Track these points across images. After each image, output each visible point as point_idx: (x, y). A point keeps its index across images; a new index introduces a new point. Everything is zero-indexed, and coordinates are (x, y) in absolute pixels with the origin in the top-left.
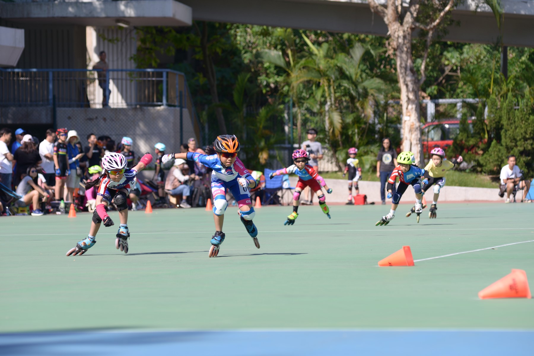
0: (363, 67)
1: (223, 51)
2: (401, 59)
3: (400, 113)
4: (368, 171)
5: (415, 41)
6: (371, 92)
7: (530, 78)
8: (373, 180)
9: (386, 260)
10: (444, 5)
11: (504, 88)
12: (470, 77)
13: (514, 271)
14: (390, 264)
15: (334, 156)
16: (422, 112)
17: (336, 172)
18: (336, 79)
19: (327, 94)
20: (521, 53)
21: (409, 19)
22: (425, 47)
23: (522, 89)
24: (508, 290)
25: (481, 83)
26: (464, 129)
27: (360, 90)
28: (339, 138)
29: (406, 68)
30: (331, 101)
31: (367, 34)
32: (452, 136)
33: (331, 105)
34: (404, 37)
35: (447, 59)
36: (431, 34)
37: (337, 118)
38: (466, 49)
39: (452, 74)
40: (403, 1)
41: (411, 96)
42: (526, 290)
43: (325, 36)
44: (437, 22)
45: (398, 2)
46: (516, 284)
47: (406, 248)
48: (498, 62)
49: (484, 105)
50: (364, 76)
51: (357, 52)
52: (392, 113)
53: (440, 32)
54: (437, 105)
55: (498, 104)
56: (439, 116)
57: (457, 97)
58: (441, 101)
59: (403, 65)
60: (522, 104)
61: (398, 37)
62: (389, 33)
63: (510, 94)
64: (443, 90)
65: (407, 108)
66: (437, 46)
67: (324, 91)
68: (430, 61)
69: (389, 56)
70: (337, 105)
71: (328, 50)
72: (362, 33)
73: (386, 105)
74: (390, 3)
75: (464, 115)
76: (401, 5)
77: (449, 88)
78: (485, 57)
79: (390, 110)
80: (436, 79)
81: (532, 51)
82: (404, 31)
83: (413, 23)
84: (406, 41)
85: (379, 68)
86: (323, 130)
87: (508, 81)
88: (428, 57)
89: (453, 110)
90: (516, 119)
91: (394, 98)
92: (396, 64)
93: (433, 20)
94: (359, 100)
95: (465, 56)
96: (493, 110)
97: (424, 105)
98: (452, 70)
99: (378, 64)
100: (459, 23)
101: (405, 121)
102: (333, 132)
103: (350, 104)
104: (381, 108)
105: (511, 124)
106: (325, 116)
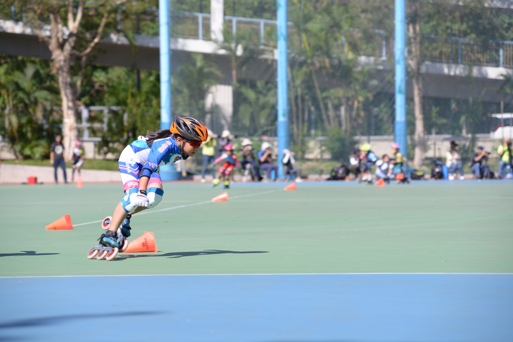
2: (63, 77)
3: (62, 116)
4: (38, 159)
5: (72, 64)
6: (40, 100)
7: (156, 92)
8: (42, 165)
9: (52, 225)
10: (94, 38)
11: (138, 99)
12: (114, 90)
13: (146, 233)
14: (55, 228)
15: (12, 147)
16: (78, 116)
17: (13, 160)
18: (14, 91)
19: (6, 101)
20: (150, 74)
21: (68, 47)
22: (80, 67)
23: (151, 101)
24: (141, 246)
25: (122, 95)
26: (110, 129)
27: (32, 99)
28: (16, 134)
29: (66, 84)
30: (9, 106)
31: (36, 56)
32: (100, 134)
33: (10, 110)
34: (65, 61)
35: (96, 77)
36: (84, 59)
37: (14, 120)
38: (110, 70)
39: (100, 89)
40: (63, 34)
41: (71, 104)
42: (154, 246)
43: (4, 58)
44: (88, 50)
45: (60, 35)
46: (146, 242)
47: (67, 216)
48: (133, 81)
49: (124, 111)
50: (34, 88)
51: (30, 70)
52: (56, 116)
53: (91, 58)
54: (90, 111)
55: (134, 111)
56: (91, 119)
57: (104, 105)
58: (93, 108)
59: (64, 81)
60: (151, 112)
61: (60, 61)
62: (54, 56)
63: (142, 105)
64: (94, 100)
65: (67, 113)
66: (89, 68)
67: (4, 99)
68: (84, 79)
69: (53, 74)
70: (15, 109)
71: (8, 69)
72: (32, 56)
73: (52, 110)
74: (54, 35)
75: (110, 119)
76: (62, 37)
77: (98, 99)
78: (124, 76)
79: (55, 114)
80: (89, 92)
81: (158, 73)
82: (64, 56)
83: (71, 50)
84: (66, 64)
85: (45, 82)
86: (3, 129)
87: (142, 94)
88: (83, 75)
89: (102, 116)
90: (147, 123)
91: (57, 105)
92: (58, 80)
93: (85, 49)
94: (31, 107)
95: (110, 75)
96: (131, 116)
97: (79, 111)
98: (100, 86)
99: (45, 80)
100: (105, 52)
101: (66, 123)
102: (12, 130)
103: (24, 110)
104: (48, 113)
105: (144, 126)
106: (5, 118)
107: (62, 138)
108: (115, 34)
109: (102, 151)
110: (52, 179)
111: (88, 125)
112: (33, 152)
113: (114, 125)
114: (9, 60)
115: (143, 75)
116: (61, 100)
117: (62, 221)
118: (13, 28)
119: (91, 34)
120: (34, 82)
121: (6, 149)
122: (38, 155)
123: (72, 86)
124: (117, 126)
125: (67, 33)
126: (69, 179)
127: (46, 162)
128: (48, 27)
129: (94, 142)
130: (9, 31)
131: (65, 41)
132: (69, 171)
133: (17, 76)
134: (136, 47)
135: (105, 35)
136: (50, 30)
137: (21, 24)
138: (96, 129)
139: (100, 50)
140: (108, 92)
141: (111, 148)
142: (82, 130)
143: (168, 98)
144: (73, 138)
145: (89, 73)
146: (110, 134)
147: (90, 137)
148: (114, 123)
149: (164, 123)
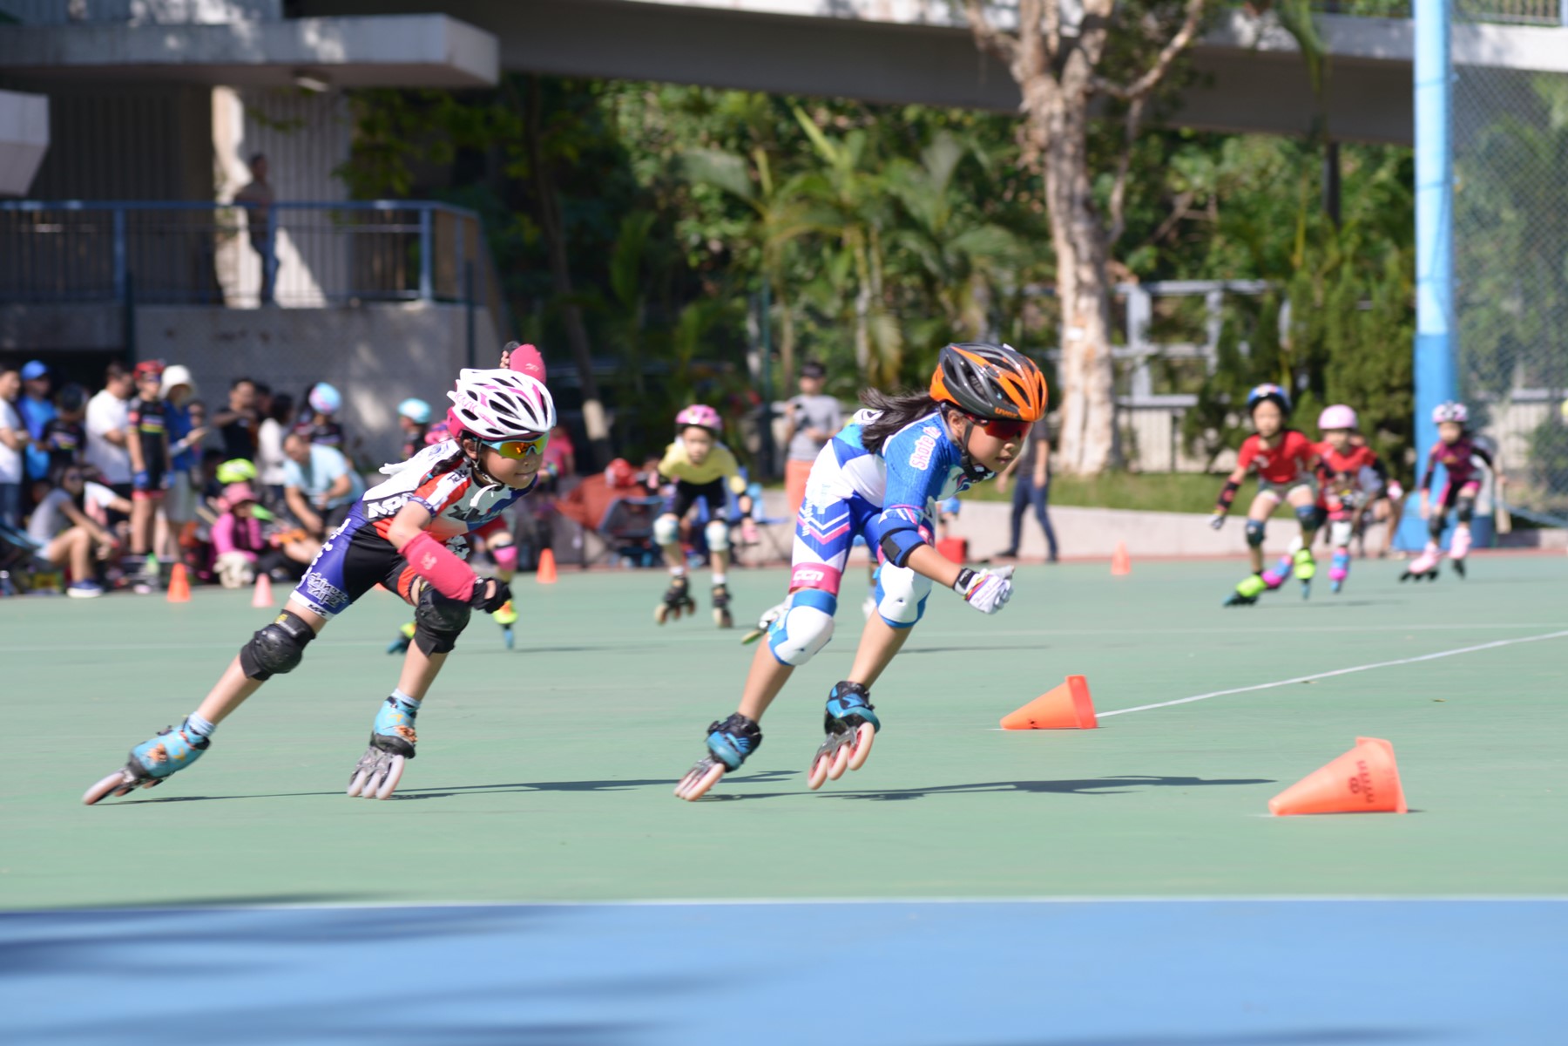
0: (957, 197)
1: (585, 154)
2: (1060, 174)
3: (1056, 319)
5: (1095, 128)
6: (978, 262)
7: (1401, 226)
8: (987, 498)
9: (1022, 714)
10: (1173, 32)
11: (1333, 253)
13: (1362, 742)
14: (1033, 725)
16: (1115, 318)
18: (887, 229)
19: (861, 269)
20: (1377, 159)
21: (1077, 67)
22: (1122, 144)
23: (1378, 257)
24: (1347, 791)
26: (1229, 362)
27: (952, 259)
29: (1071, 199)
30: (871, 286)
31: (968, 107)
32: (1194, 383)
33: (873, 298)
34: (1067, 117)
35: (1180, 175)
36: (1136, 108)
37: (888, 333)
38: (1230, 147)
39: (1193, 215)
40: (1062, 21)
41: (1087, 275)
42: (1392, 792)
43: (854, 114)
44: (1153, 75)
45: (1050, 24)
46: (1366, 775)
47: (1076, 681)
48: (1314, 184)
49: (1280, 299)
50: (958, 220)
51: (943, 156)
52: (1034, 318)
53: (1162, 103)
54: (1156, 299)
55: (1318, 295)
56: (1160, 328)
57: (1209, 275)
58: (1166, 287)
59: (1065, 191)
60: (1380, 295)
61: (1051, 117)
62: (1026, 105)
63: (1347, 270)
64: (1172, 257)
65: (1076, 307)
66: (1154, 141)
67: (853, 261)
68: (1137, 181)
69: (1026, 168)
70: (889, 297)
71: (865, 151)
72: (955, 105)
73: (1020, 299)
74: (1028, 26)
75: (1227, 325)
76: (1058, 30)
77: (1187, 252)
78: (1281, 169)
79: (1031, 310)
80: (1153, 228)
81: (1404, 153)
82: (1066, 101)
83: (1090, 79)
84: (1072, 128)
85: (999, 198)
86: (850, 366)
87: (1345, 232)
88: (1131, 169)
89: (1199, 313)
90: (1365, 337)
91: (1039, 278)
92: (1042, 187)
93: (1142, 72)
94: (946, 286)
95: (1228, 167)
96: (1305, 312)
97: (1120, 298)
98: (1194, 206)
99: (998, 188)
100: (1210, 81)
101: (1071, 342)
102: (880, 371)
103: (924, 297)
104: (1006, 308)
105: (1352, 349)
106: (855, 328)
108: (1247, 17)
109: (1200, 444)
111: (1152, 349)
113: (1244, 348)
114: (870, 120)
115: (1350, 165)
116: (1053, 260)
117: (1059, 698)
118: (885, 6)
119: (1159, 19)
120: (960, 197)
123: (1094, 209)
124: (1254, 352)
125: (1076, 16)
129: (1171, 408)
131: (1068, 45)
133: (899, 177)
134: (1322, 60)
135: (1215, 17)
136: (1015, 9)
138: (1177, 363)
139: (1192, 74)
140: (1222, 229)
141: (1231, 431)
142: (1127, 366)
143: (1443, 247)
144: (1096, 397)
145: (1155, 158)
146: (1230, 379)
147: (1156, 391)
148: (1243, 338)
149: (1426, 337)
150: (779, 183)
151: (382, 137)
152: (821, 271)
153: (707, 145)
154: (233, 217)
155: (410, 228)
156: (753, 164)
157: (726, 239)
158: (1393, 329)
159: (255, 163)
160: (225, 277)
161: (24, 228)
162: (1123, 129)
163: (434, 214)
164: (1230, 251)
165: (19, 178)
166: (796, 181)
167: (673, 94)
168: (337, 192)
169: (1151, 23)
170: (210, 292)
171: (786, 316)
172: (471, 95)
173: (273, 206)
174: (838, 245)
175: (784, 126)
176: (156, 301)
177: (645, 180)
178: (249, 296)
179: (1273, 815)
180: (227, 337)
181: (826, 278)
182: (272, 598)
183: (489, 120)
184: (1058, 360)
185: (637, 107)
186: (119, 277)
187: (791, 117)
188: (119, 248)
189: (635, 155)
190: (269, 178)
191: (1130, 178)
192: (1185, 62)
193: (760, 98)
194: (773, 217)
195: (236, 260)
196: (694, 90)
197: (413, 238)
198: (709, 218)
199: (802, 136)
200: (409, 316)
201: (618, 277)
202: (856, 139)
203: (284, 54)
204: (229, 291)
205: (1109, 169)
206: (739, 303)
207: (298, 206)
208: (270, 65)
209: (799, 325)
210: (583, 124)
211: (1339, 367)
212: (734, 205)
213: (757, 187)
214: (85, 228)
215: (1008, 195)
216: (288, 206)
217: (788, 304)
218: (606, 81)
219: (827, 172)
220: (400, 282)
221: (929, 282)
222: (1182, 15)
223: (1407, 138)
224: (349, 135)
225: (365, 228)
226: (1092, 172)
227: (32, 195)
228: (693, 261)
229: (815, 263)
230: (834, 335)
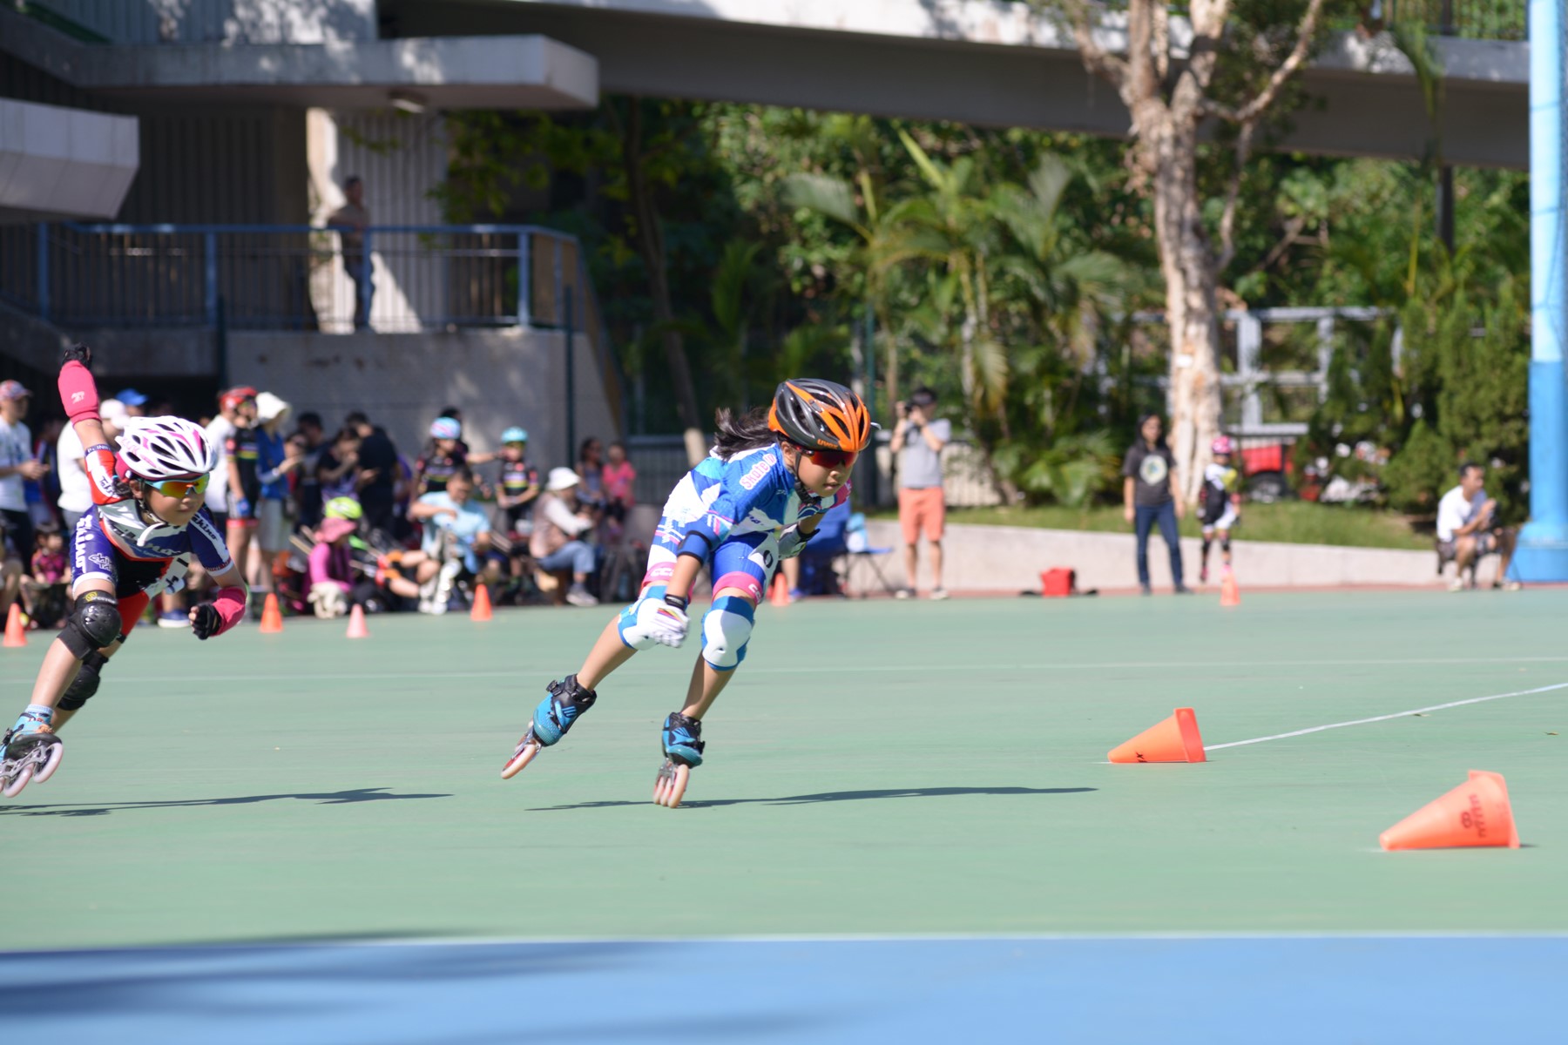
0: (1065, 221)
1: (684, 178)
2: (1169, 199)
3: (1165, 346)
4: (1080, 503)
5: (1203, 151)
6: (1086, 288)
7: (1517, 255)
8: (1094, 528)
9: (1129, 747)
10: (1284, 54)
11: (1446, 279)
12: (1354, 249)
13: (1473, 776)
14: (1141, 758)
15: (986, 463)
16: (1225, 345)
17: (992, 507)
18: (993, 254)
19: (967, 295)
20: (1492, 184)
21: (1187, 90)
22: (1232, 167)
23: (1493, 282)
24: (1458, 825)
25: (1385, 265)
26: (1340, 389)
27: (1059, 286)
28: (1001, 414)
29: (1181, 225)
30: (978, 314)
31: (1074, 129)
32: (1304, 411)
33: (979, 324)
34: (1177, 141)
35: (1291, 199)
36: (1247, 131)
37: (994, 360)
38: (1341, 171)
39: (1304, 240)
40: (1172, 43)
41: (1196, 301)
42: (1505, 827)
43: (961, 136)
45: (1159, 46)
46: (1478, 809)
47: (1183, 714)
48: (1427, 208)
49: (1392, 325)
50: (1067, 245)
51: (1051, 180)
52: (1143, 346)
53: (1273, 127)
54: (1266, 326)
55: (1431, 323)
56: (1270, 354)
57: (1319, 303)
58: (1276, 313)
59: (1175, 216)
60: (1493, 322)
61: (1160, 140)
62: (1135, 129)
63: (1460, 296)
64: (1282, 285)
65: (1185, 334)
66: (1265, 164)
67: (959, 286)
68: (1246, 206)
69: (1134, 191)
70: (995, 324)
71: (972, 175)
72: (1061, 127)
73: (1129, 325)
74: (1137, 48)
75: (1338, 353)
76: (1168, 52)
77: (1297, 278)
78: (1393, 194)
79: (1139, 337)
80: (1263, 255)
81: (1519, 178)
82: (1175, 125)
83: (1199, 103)
84: (1181, 152)
85: (1108, 222)
86: (956, 394)
87: (1457, 259)
88: (1240, 195)
89: (1309, 340)
90: (1478, 364)
91: (1147, 304)
92: (1152, 214)
93: (1254, 95)
94: (1054, 313)
95: (1341, 192)
96: (1417, 339)
97: (1229, 325)
98: (1305, 231)
99: (1106, 213)
100: (1322, 104)
101: (1180, 369)
102: (985, 398)
103: (1030, 323)
104: (1113, 334)
105: (1465, 376)
106: (961, 354)
107: (1165, 427)
108: (1360, 40)
110: (1131, 577)
111: (1262, 376)
112: (1058, 479)
113: (1354, 375)
114: (976, 143)
115: (1461, 191)
116: (1162, 287)
117: (1167, 731)
118: (993, 28)
119: (1270, 42)
120: (1068, 222)
121: (966, 469)
122: (1077, 492)
123: (1204, 233)
124: (1364, 381)
125: (1186, 38)
126: (1191, 577)
127: (1106, 513)
128: (1120, 20)
129: (1280, 436)
130: (980, 36)
131: (1178, 67)
132: (1190, 548)
133: (1006, 202)
134: (1436, 82)
135: (1326, 40)
136: (1125, 31)
137: (1020, 9)
138: (1288, 391)
139: (1304, 97)
140: (1333, 254)
141: (1343, 459)
142: (1237, 394)
143: (1558, 273)
144: (1204, 425)
145: (1266, 183)
146: (1342, 406)
147: (1265, 420)
148: (1354, 366)
149: (1541, 365)
150: (883, 208)
151: (479, 159)
152: (926, 296)
153: (810, 170)
154: (327, 241)
155: (509, 253)
156: (858, 190)
157: (829, 264)
158: (1507, 356)
159: (350, 185)
160: (319, 302)
161: (115, 252)
162: (1233, 152)
163: (532, 238)
164: (1341, 277)
165: (108, 201)
166: (900, 207)
167: (775, 116)
168: (431, 214)
169: (1262, 45)
170: (304, 317)
171: (892, 344)
172: (570, 117)
173: (368, 230)
174: (943, 271)
175: (888, 149)
176: (249, 326)
177: (747, 205)
178: (344, 321)
179: (1383, 850)
180: (321, 363)
181: (932, 303)
182: (366, 629)
183: (588, 143)
184: (1168, 387)
185: (739, 130)
186: (211, 302)
187: (896, 141)
188: (211, 274)
189: (737, 179)
190: (364, 202)
191: (1240, 203)
192: (1296, 85)
193: (864, 120)
194: (877, 242)
195: (331, 284)
196: (797, 112)
197: (511, 263)
198: (813, 243)
199: (907, 159)
200: (507, 341)
201: (721, 303)
202: (963, 165)
203: (380, 75)
204: (323, 316)
205: (1218, 193)
206: (843, 330)
207: (394, 230)
208: (365, 86)
209: (904, 352)
210: (683, 147)
211: (1451, 395)
212: (838, 230)
213: (862, 212)
214: (175, 252)
215: (1116, 220)
216: (383, 230)
217: (892, 330)
218: (708, 105)
219: (933, 196)
220: (498, 306)
221: (1037, 309)
222: (1294, 37)
223: (1522, 163)
224: (446, 155)
225: (462, 252)
226: (1201, 197)
227: (122, 218)
228: (796, 287)
229: (921, 288)
230: (939, 362)
